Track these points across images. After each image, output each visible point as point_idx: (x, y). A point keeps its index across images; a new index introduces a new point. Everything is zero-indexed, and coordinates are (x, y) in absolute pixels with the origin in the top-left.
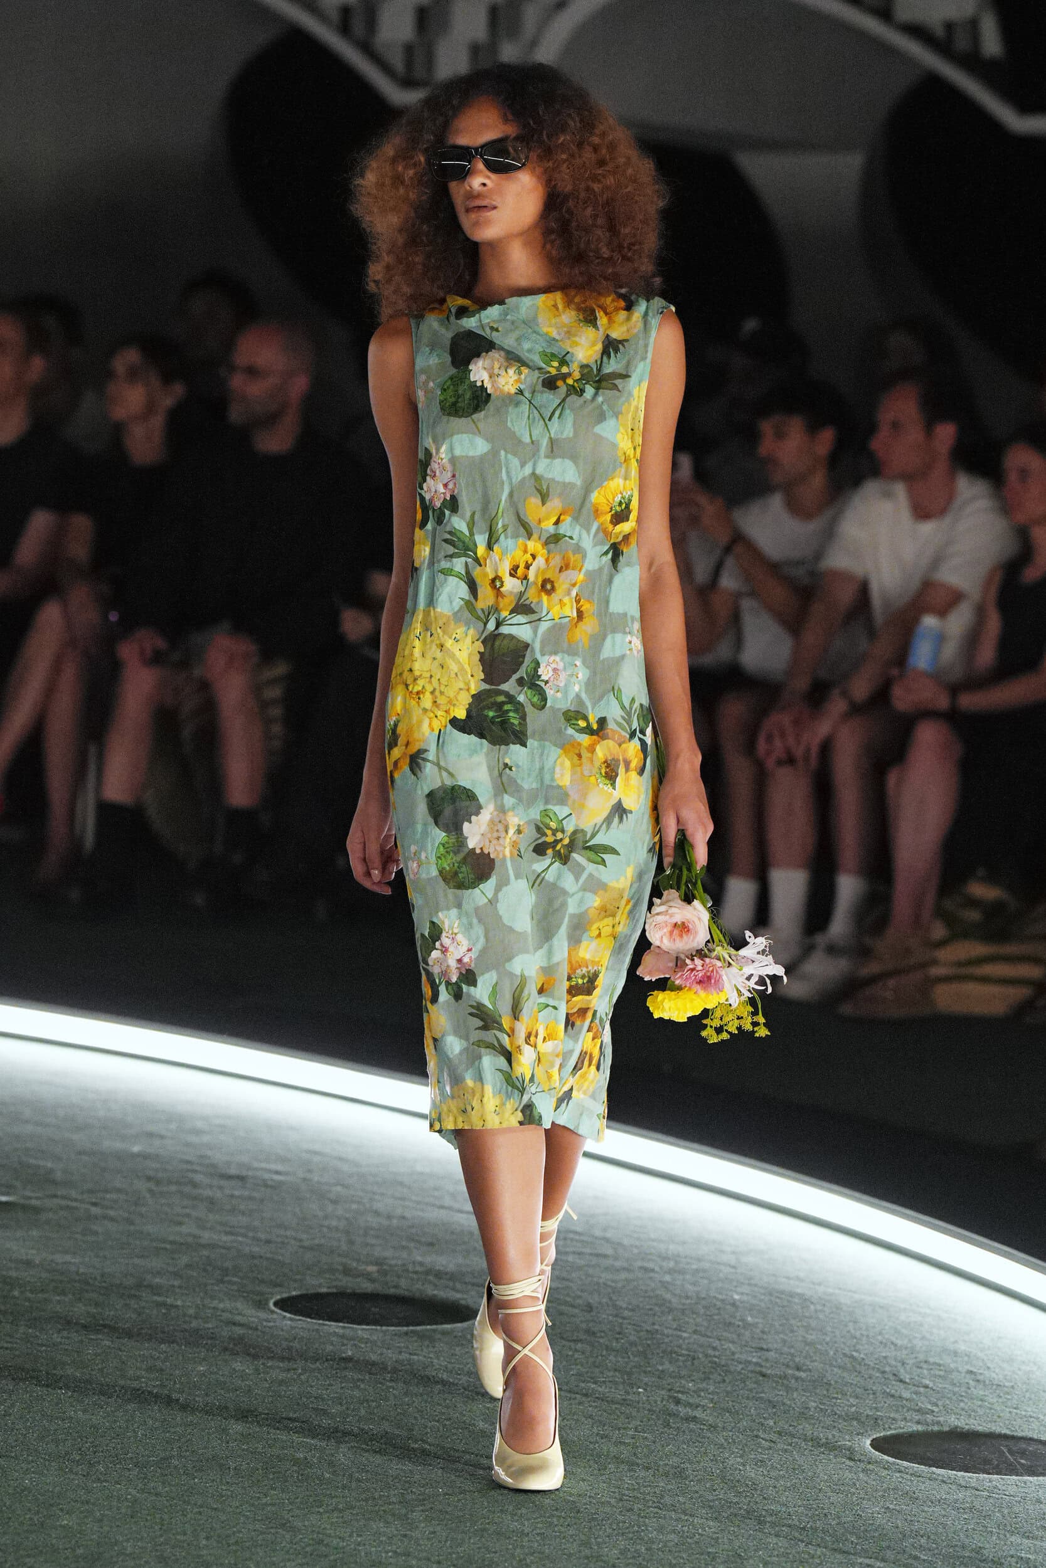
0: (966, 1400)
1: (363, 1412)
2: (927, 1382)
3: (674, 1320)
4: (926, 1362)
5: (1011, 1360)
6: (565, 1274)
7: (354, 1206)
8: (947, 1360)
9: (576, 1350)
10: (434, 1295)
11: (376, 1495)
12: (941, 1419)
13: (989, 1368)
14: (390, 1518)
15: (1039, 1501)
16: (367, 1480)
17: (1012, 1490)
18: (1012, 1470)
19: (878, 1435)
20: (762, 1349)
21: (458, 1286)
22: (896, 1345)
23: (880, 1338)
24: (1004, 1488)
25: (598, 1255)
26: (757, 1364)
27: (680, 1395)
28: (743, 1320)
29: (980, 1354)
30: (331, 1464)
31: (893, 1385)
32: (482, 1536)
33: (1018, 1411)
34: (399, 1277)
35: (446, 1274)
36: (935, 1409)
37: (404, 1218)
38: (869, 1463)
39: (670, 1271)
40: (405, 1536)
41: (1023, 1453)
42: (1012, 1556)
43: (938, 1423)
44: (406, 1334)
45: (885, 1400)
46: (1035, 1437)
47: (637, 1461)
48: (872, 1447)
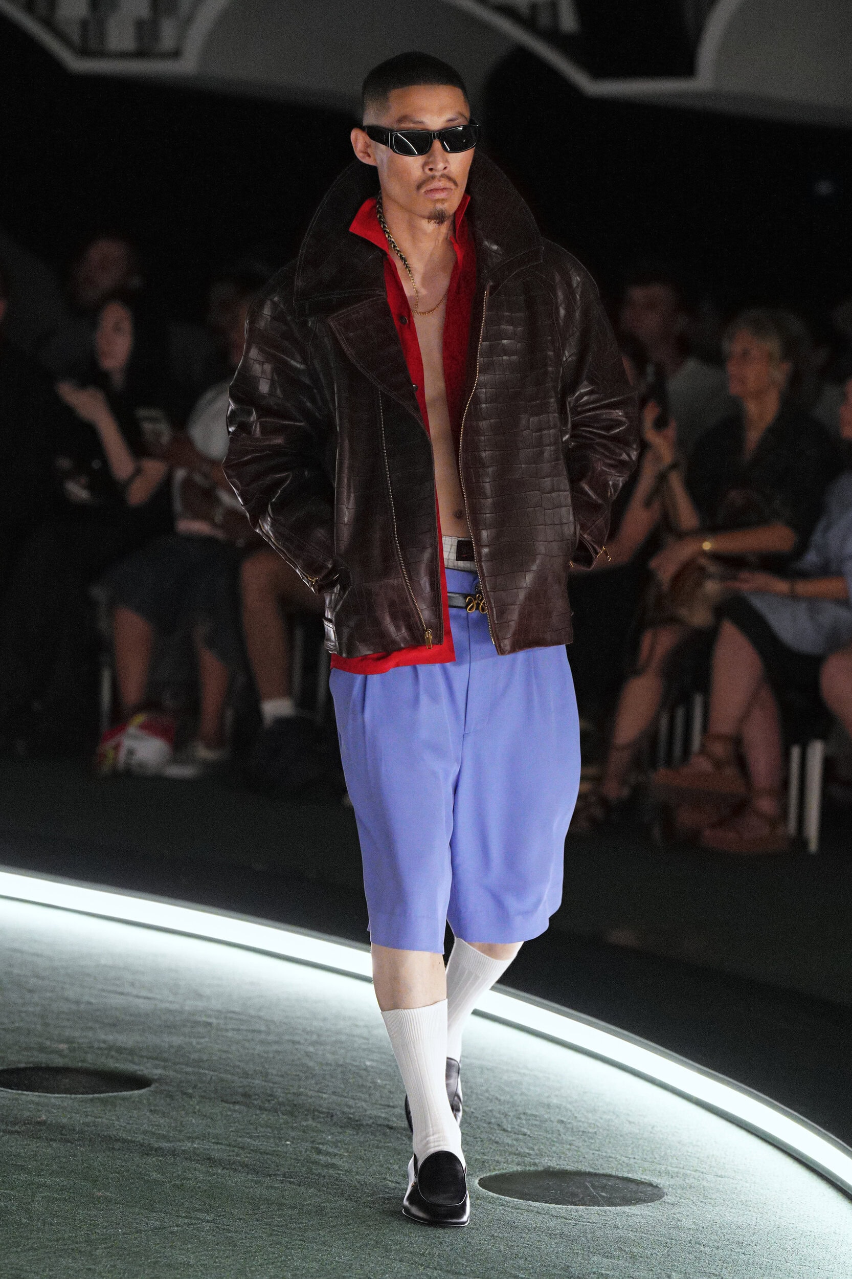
0: (557, 1144)
1: (55, 1167)
2: (526, 1130)
3: (316, 1084)
4: (524, 1114)
5: (594, 1111)
6: (225, 1048)
7: (48, 995)
8: (542, 1111)
9: (235, 1111)
10: (116, 1068)
11: (66, 1236)
12: (537, 1161)
13: (576, 1117)
14: (77, 1256)
15: (617, 1227)
16: (59, 1223)
17: (595, 1218)
18: (595, 1202)
19: (485, 1175)
20: (389, 1106)
21: (136, 1059)
22: (500, 1100)
23: (487, 1095)
24: (588, 1216)
25: (254, 1031)
26: (385, 1119)
27: (321, 1146)
28: (374, 1082)
29: (569, 1106)
30: (27, 1211)
31: (497, 1134)
32: (154, 1268)
33: (600, 1154)
34: (86, 1053)
35: (125, 1049)
36: (531, 1152)
37: (90, 1003)
38: (478, 1199)
39: (313, 1044)
40: (89, 1269)
41: (604, 1188)
42: (594, 1273)
43: (535, 1164)
44: (92, 1100)
45: (491, 1146)
46: (614, 1174)
47: (285, 1201)
48: (480, 1185)
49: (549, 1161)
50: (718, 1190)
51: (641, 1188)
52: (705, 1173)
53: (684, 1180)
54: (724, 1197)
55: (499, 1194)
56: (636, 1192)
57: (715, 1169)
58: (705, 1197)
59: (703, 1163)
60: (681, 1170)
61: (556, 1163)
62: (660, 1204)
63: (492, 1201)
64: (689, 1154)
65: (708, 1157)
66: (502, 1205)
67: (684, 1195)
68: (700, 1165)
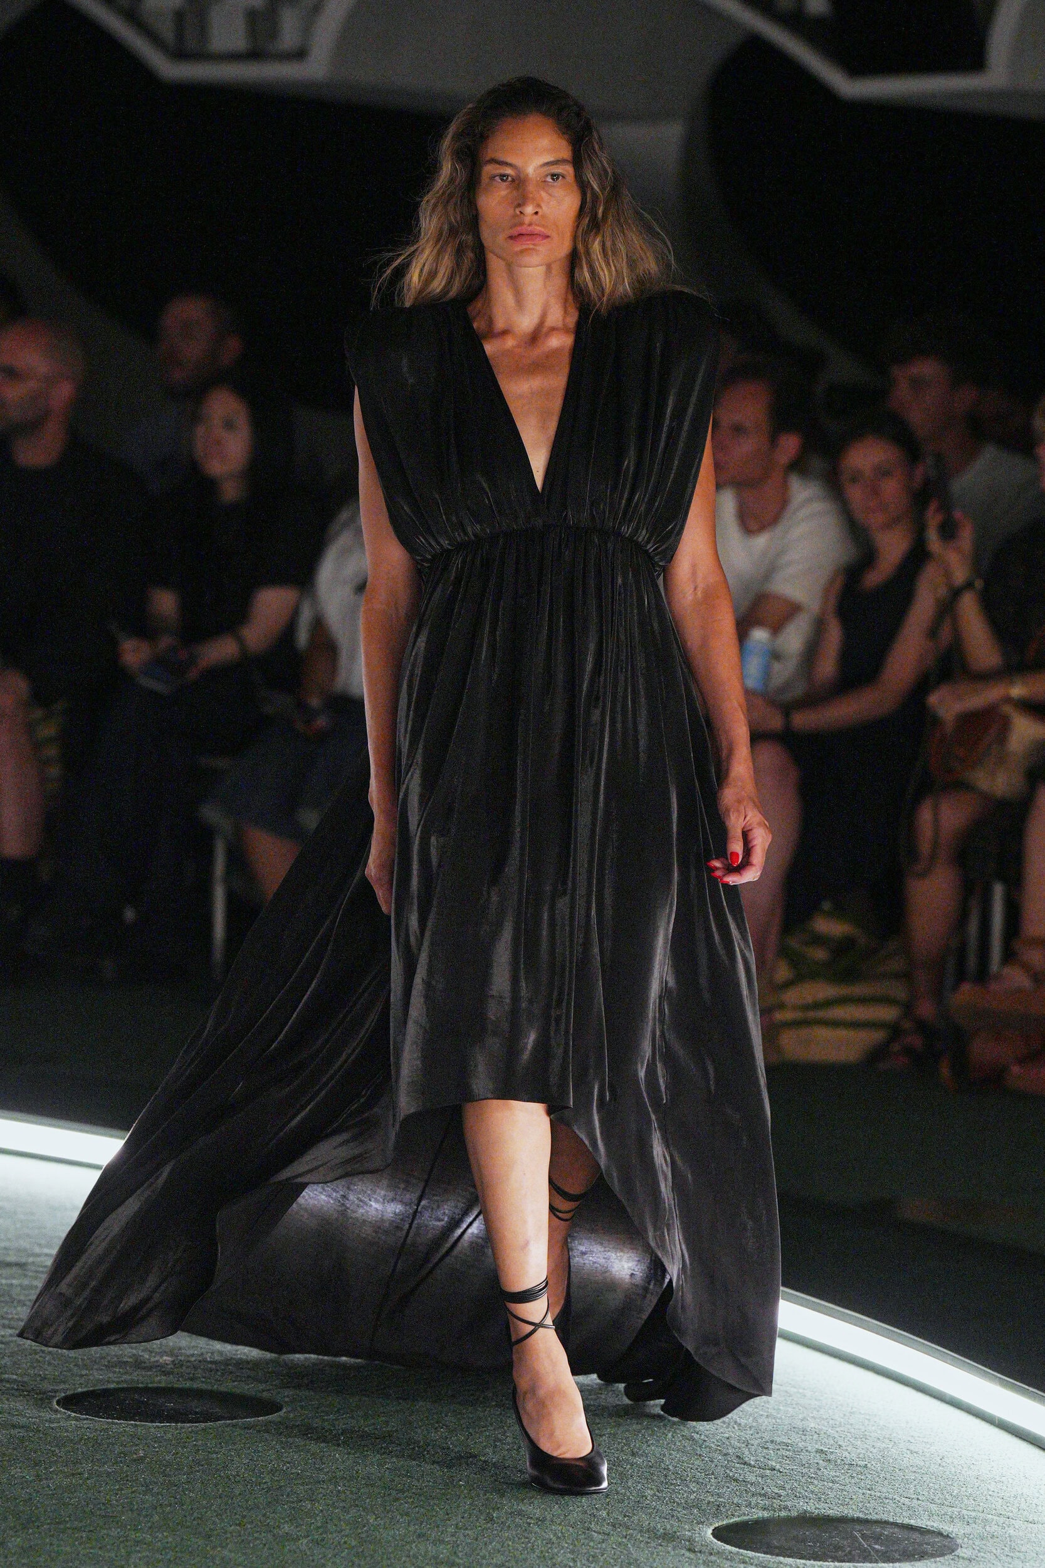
0: (816, 1482)
2: (774, 1464)
4: (772, 1442)
5: (864, 1437)
8: (795, 1438)
10: (235, 1387)
12: (789, 1504)
13: (840, 1445)
18: (866, 1557)
19: (720, 1524)
21: (261, 1376)
29: (831, 1430)
31: (737, 1469)
33: (873, 1493)
34: (196, 1368)
35: (247, 1362)
36: (782, 1492)
38: (711, 1554)
41: (877, 1538)
43: (786, 1508)
44: (204, 1430)
45: (728, 1485)
46: (891, 1520)
47: (457, 1560)
48: (714, 1537)
49: (806, 1504)
50: (1029, 1541)
51: (927, 1537)
52: (1012, 1519)
53: (984, 1527)
54: (1037, 1549)
55: (740, 1548)
56: (921, 1545)
57: (1025, 1513)
58: (1012, 1549)
59: (1008, 1504)
60: (980, 1514)
61: (814, 1507)
62: (952, 1559)
63: (730, 1558)
64: (990, 1493)
65: (1015, 1497)
66: (743, 1563)
67: (984, 1547)
68: (1005, 1508)
